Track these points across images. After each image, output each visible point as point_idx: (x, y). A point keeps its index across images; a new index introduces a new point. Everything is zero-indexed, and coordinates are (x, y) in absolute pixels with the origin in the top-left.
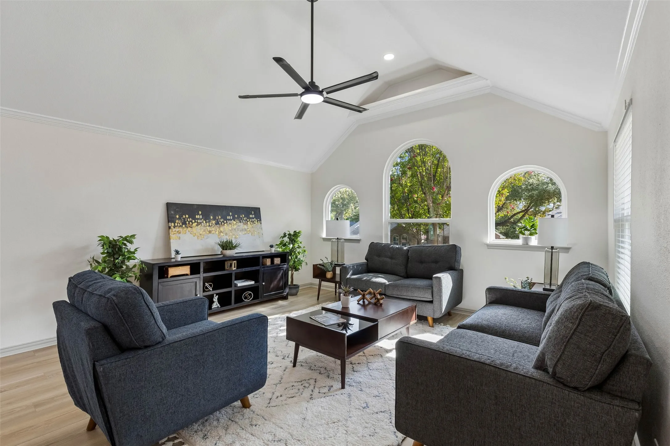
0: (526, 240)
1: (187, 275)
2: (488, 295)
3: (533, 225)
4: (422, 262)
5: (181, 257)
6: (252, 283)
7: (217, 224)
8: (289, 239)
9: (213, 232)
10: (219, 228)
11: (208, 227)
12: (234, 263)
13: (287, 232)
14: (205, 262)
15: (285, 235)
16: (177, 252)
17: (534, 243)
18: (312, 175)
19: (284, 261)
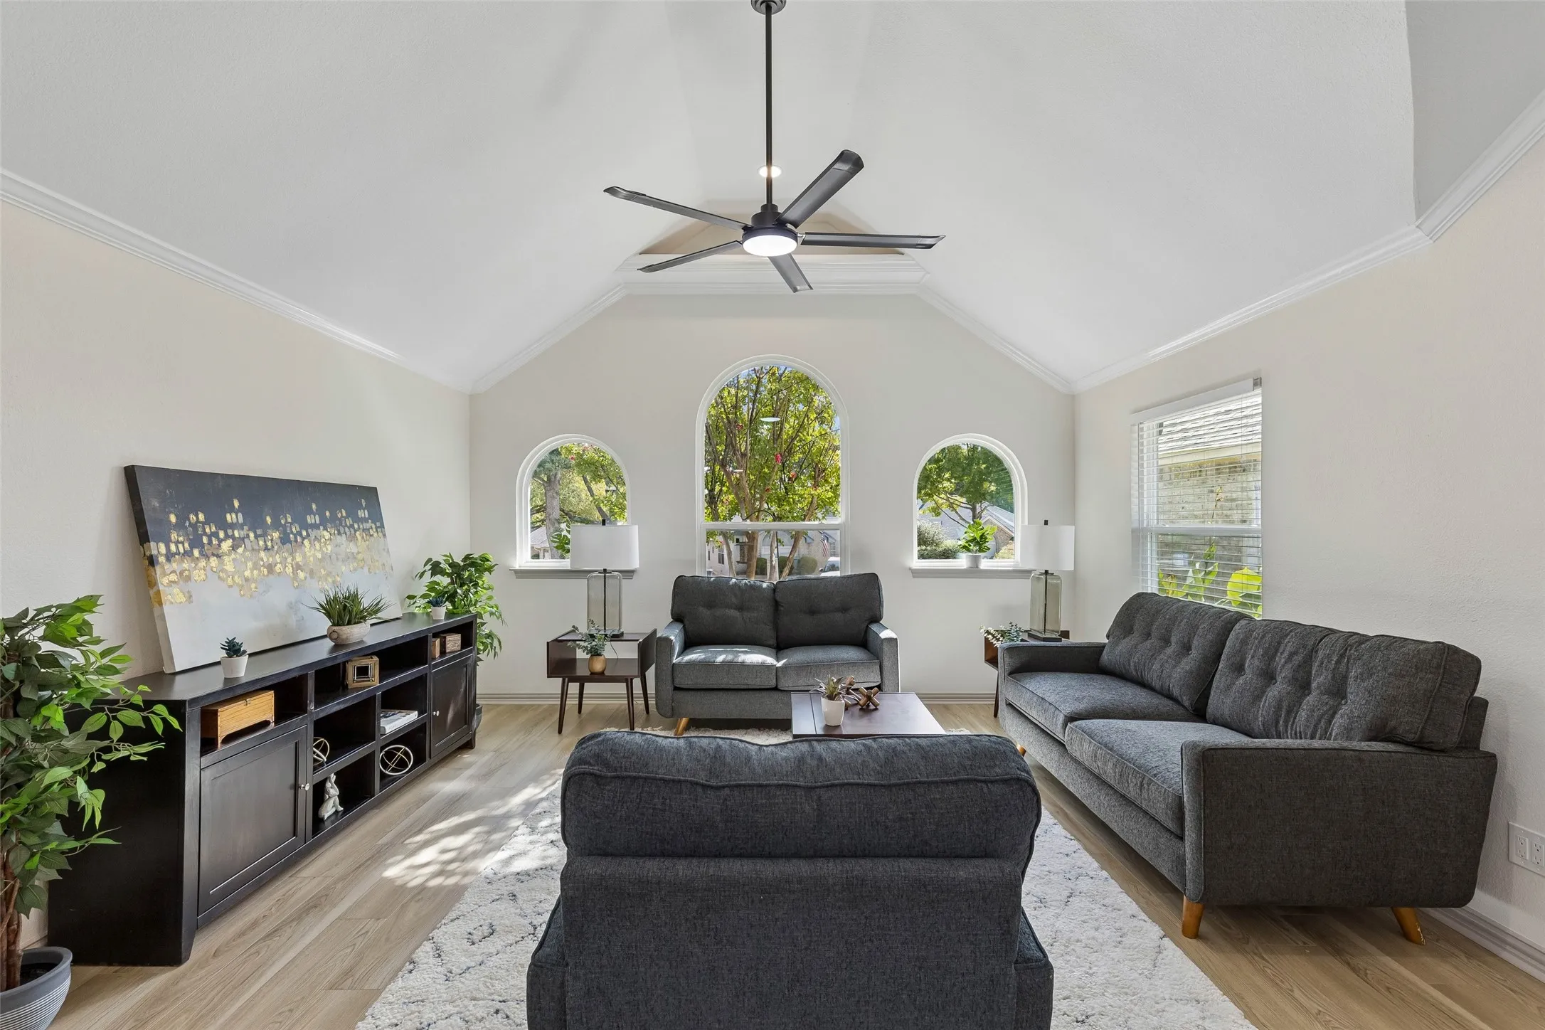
0: (976, 560)
1: (267, 724)
5: (250, 664)
6: (413, 716)
7: (285, 540)
8: (449, 580)
9: (278, 568)
10: (292, 554)
11: (262, 554)
12: (374, 663)
13: (441, 559)
14: (317, 672)
15: (436, 569)
16: (233, 649)
17: (985, 564)
18: (473, 398)
19: (467, 642)
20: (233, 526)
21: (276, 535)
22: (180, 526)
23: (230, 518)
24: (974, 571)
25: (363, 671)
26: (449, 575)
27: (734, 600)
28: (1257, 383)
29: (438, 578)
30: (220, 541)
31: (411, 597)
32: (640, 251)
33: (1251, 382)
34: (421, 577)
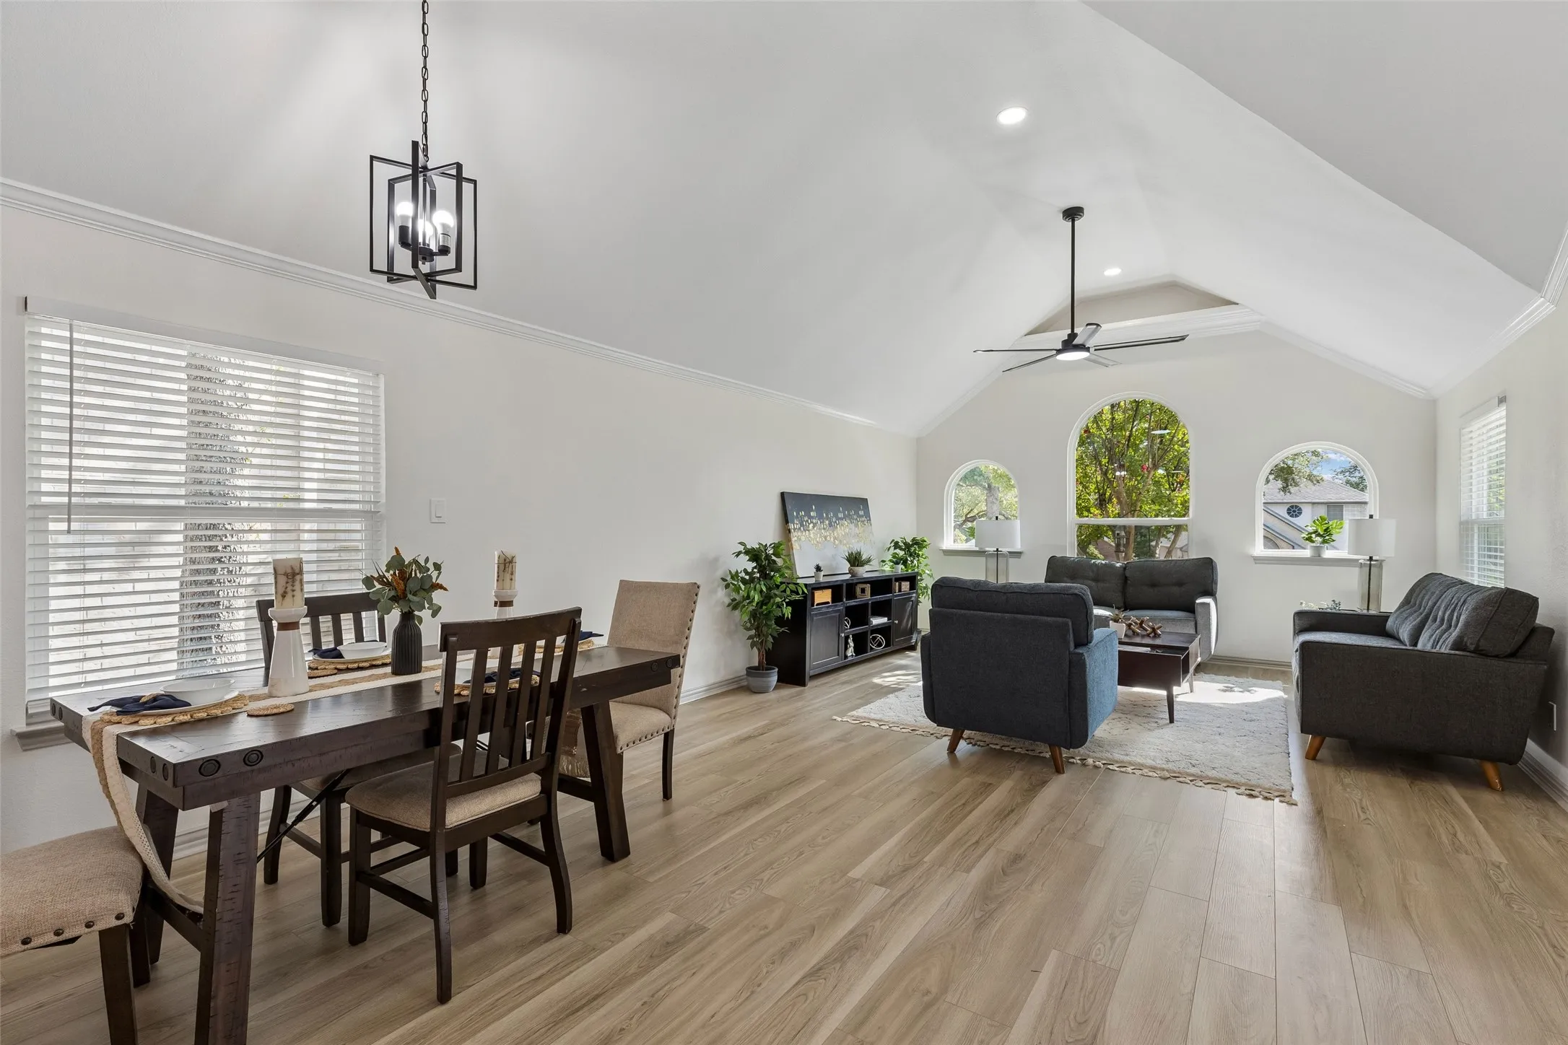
0: (1318, 550)
1: (828, 603)
2: (1297, 621)
3: (1328, 528)
4: (1153, 585)
5: (824, 576)
6: (885, 620)
7: (830, 525)
8: (903, 552)
9: (828, 538)
10: (833, 532)
11: (823, 531)
12: (868, 587)
13: (899, 540)
14: (847, 584)
15: (896, 545)
16: (818, 569)
17: (1328, 554)
18: (919, 441)
19: (913, 587)
20: (813, 517)
21: (827, 522)
22: (797, 517)
23: (812, 514)
24: (1317, 560)
25: (863, 591)
26: (904, 550)
27: (1091, 574)
28: (1502, 400)
29: (898, 551)
30: (809, 524)
31: (883, 561)
32: (1026, 333)
33: (1496, 400)
34: (889, 550)
